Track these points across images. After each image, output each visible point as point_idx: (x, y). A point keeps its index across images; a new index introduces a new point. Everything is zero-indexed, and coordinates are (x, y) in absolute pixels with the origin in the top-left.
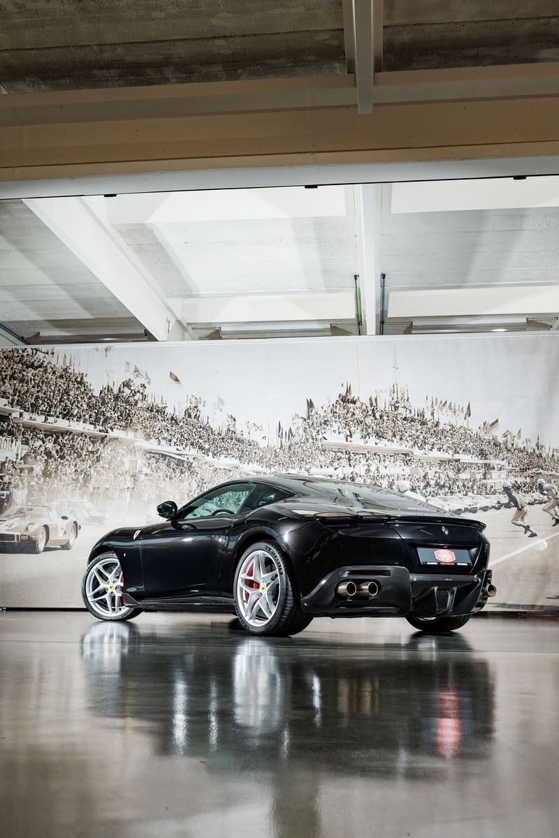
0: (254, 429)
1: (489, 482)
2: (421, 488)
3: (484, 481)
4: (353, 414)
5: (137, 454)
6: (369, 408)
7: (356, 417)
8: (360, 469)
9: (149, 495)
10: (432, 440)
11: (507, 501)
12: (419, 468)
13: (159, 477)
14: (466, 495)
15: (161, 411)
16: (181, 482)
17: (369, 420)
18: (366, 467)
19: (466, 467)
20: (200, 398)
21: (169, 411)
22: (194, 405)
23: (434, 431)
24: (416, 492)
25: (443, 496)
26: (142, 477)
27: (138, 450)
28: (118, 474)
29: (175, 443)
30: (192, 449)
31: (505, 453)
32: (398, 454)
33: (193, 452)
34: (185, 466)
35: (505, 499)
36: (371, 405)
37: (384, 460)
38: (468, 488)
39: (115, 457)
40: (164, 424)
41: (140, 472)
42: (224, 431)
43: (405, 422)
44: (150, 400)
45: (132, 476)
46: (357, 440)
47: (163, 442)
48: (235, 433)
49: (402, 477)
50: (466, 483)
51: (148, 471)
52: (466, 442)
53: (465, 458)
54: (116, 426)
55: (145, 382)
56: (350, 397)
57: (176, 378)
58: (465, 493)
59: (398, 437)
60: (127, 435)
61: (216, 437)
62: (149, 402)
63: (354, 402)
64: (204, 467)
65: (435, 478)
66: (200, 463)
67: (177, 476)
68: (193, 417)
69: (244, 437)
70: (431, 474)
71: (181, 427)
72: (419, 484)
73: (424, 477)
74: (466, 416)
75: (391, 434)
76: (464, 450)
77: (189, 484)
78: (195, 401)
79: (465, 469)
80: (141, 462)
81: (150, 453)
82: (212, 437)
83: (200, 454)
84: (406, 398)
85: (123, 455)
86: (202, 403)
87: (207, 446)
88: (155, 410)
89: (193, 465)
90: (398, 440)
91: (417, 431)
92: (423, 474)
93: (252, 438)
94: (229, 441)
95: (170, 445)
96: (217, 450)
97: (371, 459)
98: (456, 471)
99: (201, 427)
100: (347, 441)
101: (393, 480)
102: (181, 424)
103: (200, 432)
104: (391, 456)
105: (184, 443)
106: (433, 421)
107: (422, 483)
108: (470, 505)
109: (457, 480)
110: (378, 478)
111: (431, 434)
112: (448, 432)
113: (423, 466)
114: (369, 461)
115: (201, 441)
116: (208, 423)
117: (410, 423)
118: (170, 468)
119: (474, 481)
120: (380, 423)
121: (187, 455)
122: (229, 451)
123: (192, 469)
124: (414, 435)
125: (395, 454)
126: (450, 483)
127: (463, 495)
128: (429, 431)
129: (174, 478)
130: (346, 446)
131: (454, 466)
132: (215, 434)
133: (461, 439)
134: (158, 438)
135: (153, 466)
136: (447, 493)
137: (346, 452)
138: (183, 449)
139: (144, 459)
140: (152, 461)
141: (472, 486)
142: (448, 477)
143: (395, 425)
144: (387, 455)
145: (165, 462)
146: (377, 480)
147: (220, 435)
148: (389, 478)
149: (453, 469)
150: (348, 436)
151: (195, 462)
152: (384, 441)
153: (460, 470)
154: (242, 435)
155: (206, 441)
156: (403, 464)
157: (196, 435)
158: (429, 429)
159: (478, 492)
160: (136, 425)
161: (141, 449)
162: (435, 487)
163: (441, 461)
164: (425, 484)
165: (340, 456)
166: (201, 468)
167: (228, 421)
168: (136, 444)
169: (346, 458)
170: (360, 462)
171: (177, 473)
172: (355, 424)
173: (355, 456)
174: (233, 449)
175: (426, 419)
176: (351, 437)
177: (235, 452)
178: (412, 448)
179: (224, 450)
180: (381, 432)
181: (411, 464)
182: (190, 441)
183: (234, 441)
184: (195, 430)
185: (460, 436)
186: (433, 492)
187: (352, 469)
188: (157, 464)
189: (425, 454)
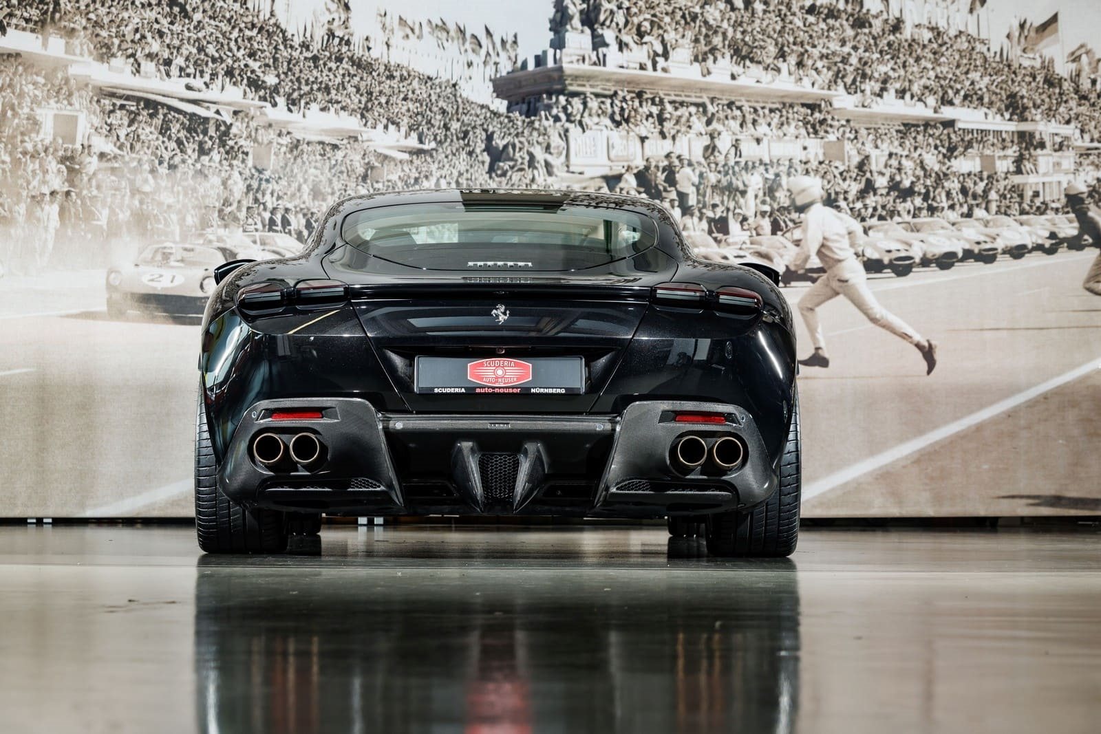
0: (401, 34)
1: (1030, 181)
2: (851, 197)
3: (1017, 179)
5: (74, 100)
8: (690, 145)
9: (112, 211)
10: (883, 69)
11: (1075, 232)
12: (848, 146)
13: (140, 161)
14: (969, 215)
16: (200, 179)
17: (714, 13)
18: (706, 141)
19: (969, 142)
23: (889, 45)
24: (838, 208)
25: (908, 218)
26: (92, 163)
27: (79, 90)
28: (25, 153)
29: (181, 69)
30: (228, 86)
31: (1073, 104)
32: (791, 106)
33: (234, 94)
34: (212, 132)
35: (1068, 227)
38: (975, 197)
39: (13, 109)
40: (150, 14)
41: (86, 148)
42: (318, 38)
43: (811, 19)
45: (63, 160)
46: (681, 67)
47: (148, 66)
48: (348, 43)
49: (800, 168)
50: (969, 184)
51: (109, 147)
52: (972, 75)
53: (968, 117)
54: (14, 21)
58: (965, 209)
59: (792, 60)
60: (45, 45)
61: (296, 54)
64: (264, 136)
65: (888, 172)
66: (253, 124)
67: (190, 161)
69: (374, 54)
70: (878, 159)
71: (199, 26)
72: (845, 186)
73: (861, 166)
74: (973, 3)
75: (772, 50)
76: (966, 97)
77: (224, 183)
79: (969, 145)
80: (86, 121)
81: (113, 95)
82: (284, 53)
83: (252, 101)
85: (35, 100)
87: (271, 80)
89: (234, 130)
90: (793, 69)
91: (843, 42)
92: (856, 160)
93: (396, 57)
94: (333, 65)
95: (168, 75)
96: (300, 89)
97: (719, 120)
98: (944, 151)
99: (253, 26)
100: (655, 69)
101: (777, 175)
102: (198, 16)
103: (250, 39)
104: (771, 111)
105: (208, 71)
106: (885, 16)
107: (853, 184)
108: (978, 243)
109: (945, 175)
110: (737, 169)
111: (881, 52)
112: (924, 46)
113: (856, 138)
114: (715, 125)
115: (254, 65)
116: (272, 14)
117: (824, 20)
118: (170, 138)
119: (989, 177)
120: (746, 19)
121: (214, 103)
122: (333, 92)
123: (231, 143)
124: (834, 53)
125: (784, 104)
126: (928, 182)
127: (962, 215)
128: (876, 44)
129: (182, 167)
130: (652, 82)
131: (938, 138)
132: (292, 47)
133: (958, 66)
134: (133, 55)
135: (122, 133)
136: (920, 209)
137: (653, 100)
138: (204, 87)
139: (94, 113)
140: (119, 118)
141: (984, 191)
142: (923, 168)
143: (783, 27)
144: (763, 108)
145: (155, 121)
146: (734, 173)
147: (308, 48)
148: (767, 170)
149: (936, 147)
150: (656, 54)
151: (238, 124)
152: (755, 70)
153: (955, 148)
154: (369, 49)
155: (267, 65)
156: (803, 131)
157: (239, 48)
158: (874, 38)
159: (999, 207)
160: (69, 16)
161: (87, 85)
162: (888, 194)
163: (905, 125)
164: (862, 185)
165: (636, 111)
166: (255, 140)
167: (328, 10)
168: (73, 70)
169: (650, 115)
170: (690, 127)
171: (189, 151)
172: (677, 23)
173: (676, 109)
174: (344, 88)
175: (868, 10)
176: (666, 59)
177: (349, 96)
178: (829, 88)
179: (319, 89)
180: (746, 44)
181: (826, 132)
182: (224, 65)
183: (346, 65)
184: (235, 34)
185: (957, 57)
186: (884, 207)
187: (667, 146)
188: (133, 128)
189: (863, 106)
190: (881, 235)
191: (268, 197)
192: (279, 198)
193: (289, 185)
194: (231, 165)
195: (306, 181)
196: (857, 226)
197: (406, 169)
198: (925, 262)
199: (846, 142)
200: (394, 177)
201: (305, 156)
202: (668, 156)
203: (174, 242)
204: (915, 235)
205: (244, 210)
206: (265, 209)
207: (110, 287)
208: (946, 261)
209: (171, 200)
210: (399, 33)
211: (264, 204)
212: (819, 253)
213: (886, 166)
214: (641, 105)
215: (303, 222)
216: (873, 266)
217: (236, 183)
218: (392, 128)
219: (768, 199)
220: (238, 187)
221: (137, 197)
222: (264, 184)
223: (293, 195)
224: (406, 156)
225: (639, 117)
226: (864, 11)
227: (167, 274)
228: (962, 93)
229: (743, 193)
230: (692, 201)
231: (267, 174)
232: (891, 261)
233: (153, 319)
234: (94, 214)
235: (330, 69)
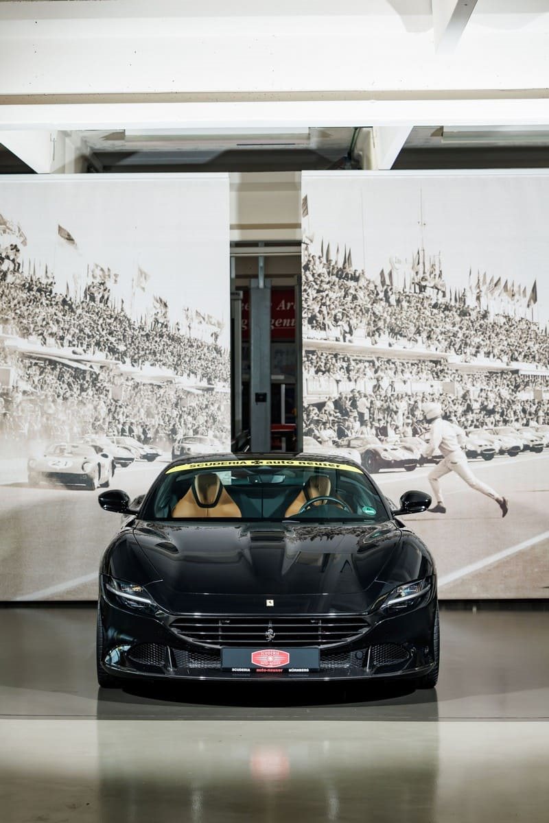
0: (198, 321)
2: (458, 414)
4: (355, 298)
5: (8, 360)
6: (380, 288)
7: (359, 302)
8: (365, 385)
9: (31, 425)
10: (477, 340)
12: (457, 385)
13: (46, 396)
14: (527, 425)
15: (45, 290)
16: (81, 406)
17: (379, 308)
18: (375, 382)
19: (528, 382)
20: (109, 269)
21: (59, 290)
22: (98, 280)
23: (481, 326)
24: (451, 420)
25: (492, 427)
26: (19, 397)
27: (11, 354)
29: (70, 342)
30: (97, 352)
32: (424, 362)
33: (100, 356)
34: (88, 378)
36: (383, 283)
37: (402, 371)
38: (530, 414)
40: (52, 310)
41: (16, 388)
42: (149, 324)
43: (435, 311)
44: (26, 271)
46: (360, 340)
47: (51, 340)
48: (166, 326)
49: (429, 397)
50: (527, 407)
51: (29, 388)
52: (529, 344)
53: (527, 368)
55: (17, 241)
56: (350, 271)
57: (69, 235)
58: (525, 422)
59: (424, 335)
61: (136, 333)
62: (26, 274)
63: (356, 279)
64: (118, 381)
65: (480, 400)
66: (111, 374)
67: (75, 395)
68: (98, 299)
69: (182, 332)
70: (474, 393)
71: (80, 317)
72: (455, 408)
73: (464, 397)
74: (529, 301)
75: (413, 329)
76: (525, 356)
77: (95, 408)
78: (101, 273)
79: (527, 384)
80: (15, 373)
81: (30, 357)
82: (130, 332)
83: (111, 360)
84: (437, 273)
86: (113, 277)
87: (122, 348)
88: (35, 288)
89: (100, 377)
90: (425, 340)
91: (454, 325)
92: (462, 393)
93: (194, 335)
94: (157, 339)
95: (62, 345)
96: (138, 353)
97: (382, 370)
98: (513, 388)
99: (111, 316)
100: (345, 341)
101: (416, 402)
102: (79, 311)
103: (109, 324)
104: (412, 365)
105: (85, 343)
106: (478, 309)
107: (460, 406)
108: (532, 441)
109: (513, 401)
110: (392, 398)
111: (476, 330)
112: (501, 327)
113: (461, 380)
114: (379, 373)
115: (112, 339)
116: (122, 310)
117: (443, 312)
118: (63, 382)
119: (538, 403)
120: (397, 311)
121: (89, 361)
122: (158, 355)
123: (99, 385)
124: (448, 331)
125: (420, 361)
126: (503, 406)
127: (523, 425)
128: (473, 326)
129: (71, 399)
130: (343, 349)
131: (509, 380)
132: (134, 329)
133: (521, 338)
134: (42, 334)
135: (36, 379)
136: (498, 421)
137: (343, 359)
138: (83, 352)
139: (20, 368)
140: (34, 371)
141: (536, 411)
142: (500, 398)
143: (419, 316)
144: (407, 363)
145: (55, 372)
146: (391, 401)
147: (143, 330)
148: (410, 399)
149: (508, 386)
150: (346, 332)
151: (103, 374)
152: (403, 341)
153: (519, 386)
154: (179, 330)
155: (119, 340)
156: (431, 376)
157: (103, 330)
158: (472, 322)
159: (544, 420)
160: (5, 311)
161: (15, 352)
162: (480, 412)
163: (489, 373)
164: (465, 408)
165: (334, 365)
166: (113, 383)
167: (155, 307)
168: (7, 343)
169: (342, 368)
170: (365, 374)
171: (75, 390)
172: (357, 314)
173: (357, 364)
174: (164, 353)
175: (468, 306)
176: (351, 335)
177: (167, 357)
178: (446, 352)
179: (150, 353)
180: (397, 326)
181: (444, 377)
182: (94, 340)
183: (165, 339)
184: (101, 321)
185: (520, 333)
186: (477, 420)
187: (352, 385)
188: (42, 376)
189: (466, 362)
190: (476, 437)
191: (121, 416)
192: (127, 416)
193: (133, 409)
194: (99, 398)
195: (142, 406)
196: (462, 432)
197: (201, 399)
198: (502, 452)
199: (456, 382)
200: (194, 404)
201: (142, 392)
202: (352, 391)
203: (67, 442)
204: (496, 436)
205: (107, 423)
206: (119, 423)
207: (30, 469)
208: (514, 452)
209: (65, 418)
210: (196, 321)
211: (118, 420)
212: (440, 447)
213: (479, 397)
214: (337, 362)
215: (141, 430)
216: (471, 454)
217: (102, 408)
218: (192, 375)
219: (410, 416)
220: (103, 410)
221: (45, 416)
222: (118, 409)
223: (135, 415)
224: (201, 392)
225: (335, 369)
226: (466, 306)
227: (63, 461)
228: (523, 354)
229: (396, 413)
230: (367, 417)
231: (120, 403)
232: (482, 451)
233: (55, 487)
234: (20, 426)
235: (156, 342)
